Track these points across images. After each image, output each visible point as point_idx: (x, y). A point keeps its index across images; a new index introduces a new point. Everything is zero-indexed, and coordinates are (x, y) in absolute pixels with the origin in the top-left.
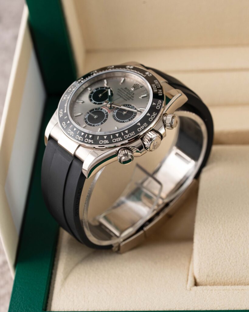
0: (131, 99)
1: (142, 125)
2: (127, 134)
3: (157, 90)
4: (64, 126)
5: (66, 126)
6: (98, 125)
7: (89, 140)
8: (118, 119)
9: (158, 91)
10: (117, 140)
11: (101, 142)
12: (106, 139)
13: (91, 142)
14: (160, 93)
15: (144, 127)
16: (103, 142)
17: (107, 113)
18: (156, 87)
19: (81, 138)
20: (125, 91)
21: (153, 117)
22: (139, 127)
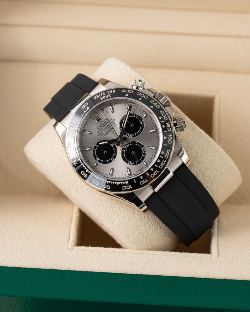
0: (114, 121)
1: (153, 105)
2: (163, 118)
3: (108, 94)
4: (145, 182)
5: (145, 180)
6: (144, 150)
7: (167, 154)
8: (138, 132)
9: (110, 93)
10: (169, 127)
11: (170, 142)
12: (167, 137)
13: (169, 152)
14: (113, 92)
15: (154, 102)
16: (170, 140)
17: (129, 143)
18: (105, 95)
19: (162, 162)
20: (103, 128)
21: (142, 95)
22: (154, 107)
